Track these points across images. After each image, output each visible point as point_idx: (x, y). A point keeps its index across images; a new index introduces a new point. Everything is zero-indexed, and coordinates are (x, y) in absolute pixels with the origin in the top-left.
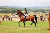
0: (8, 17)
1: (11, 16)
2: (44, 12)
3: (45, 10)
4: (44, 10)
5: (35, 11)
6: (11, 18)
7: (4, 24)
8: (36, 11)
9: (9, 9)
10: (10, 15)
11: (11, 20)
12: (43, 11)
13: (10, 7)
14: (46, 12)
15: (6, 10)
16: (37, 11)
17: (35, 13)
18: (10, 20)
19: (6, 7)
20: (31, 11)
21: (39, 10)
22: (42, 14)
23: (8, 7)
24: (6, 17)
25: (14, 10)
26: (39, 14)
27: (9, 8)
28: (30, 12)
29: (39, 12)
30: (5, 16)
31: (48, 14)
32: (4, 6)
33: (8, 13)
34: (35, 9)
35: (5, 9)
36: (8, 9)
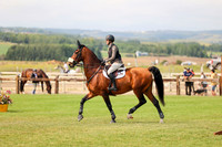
0: (42, 75)
1: (53, 71)
2: (202, 56)
3: (207, 45)
4: (202, 44)
5: (162, 51)
6: (53, 83)
7: (23, 108)
8: (164, 48)
9: (48, 42)
10: (51, 69)
11: (57, 92)
12: (197, 52)
13: (50, 33)
14: (209, 54)
15: (32, 46)
16: (170, 51)
17: (162, 59)
18: (49, 92)
19: (31, 30)
20: (141, 50)
21: (179, 44)
22: (194, 64)
23: (41, 31)
24: (33, 76)
25: (67, 45)
26: (179, 63)
27: (45, 35)
28: (137, 53)
29: (177, 54)
30: (30, 73)
31: (219, 64)
32: (24, 30)
33: (41, 59)
34: (163, 43)
35: (26, 42)
36: (41, 41)
